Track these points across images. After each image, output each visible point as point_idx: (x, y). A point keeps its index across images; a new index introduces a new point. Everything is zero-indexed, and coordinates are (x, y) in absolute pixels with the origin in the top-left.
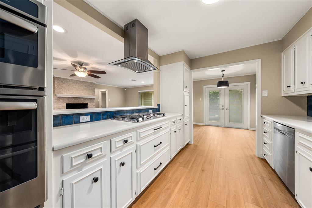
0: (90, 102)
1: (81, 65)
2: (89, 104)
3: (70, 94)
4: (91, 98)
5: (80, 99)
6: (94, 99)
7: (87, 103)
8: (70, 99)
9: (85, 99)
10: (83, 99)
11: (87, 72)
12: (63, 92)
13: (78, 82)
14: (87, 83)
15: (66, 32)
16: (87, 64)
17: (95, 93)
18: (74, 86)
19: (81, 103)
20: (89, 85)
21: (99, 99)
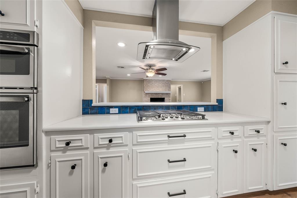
0: (166, 97)
1: (150, 67)
2: (165, 98)
3: (153, 90)
4: (167, 93)
5: (159, 95)
6: (170, 94)
7: (164, 97)
8: (152, 95)
9: (162, 94)
10: (161, 95)
11: (153, 72)
12: (148, 90)
13: (158, 81)
14: (164, 81)
15: (126, 45)
16: (154, 65)
17: (170, 89)
18: (155, 84)
19: (160, 97)
20: (166, 82)
21: (176, 94)
